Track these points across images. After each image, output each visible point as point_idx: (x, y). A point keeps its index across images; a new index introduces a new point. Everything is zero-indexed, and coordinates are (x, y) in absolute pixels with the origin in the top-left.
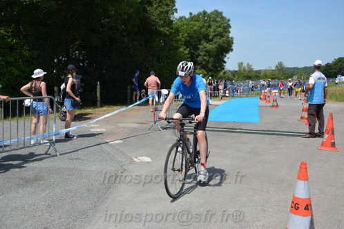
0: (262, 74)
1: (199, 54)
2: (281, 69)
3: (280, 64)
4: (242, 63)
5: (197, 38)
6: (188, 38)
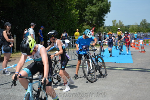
0: (130, 28)
1: (86, 14)
2: (144, 25)
3: (144, 21)
4: (115, 21)
5: (85, 2)
6: (78, 3)
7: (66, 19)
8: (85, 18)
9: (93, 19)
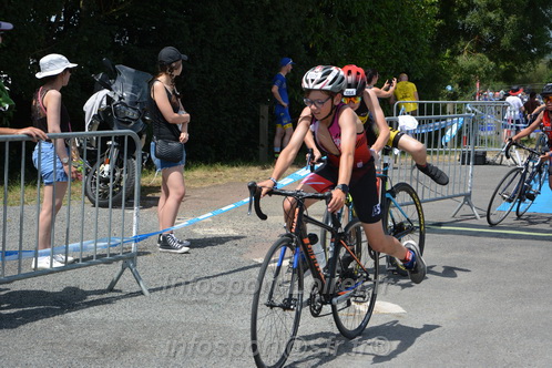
7: (382, 28)
9: (502, 22)
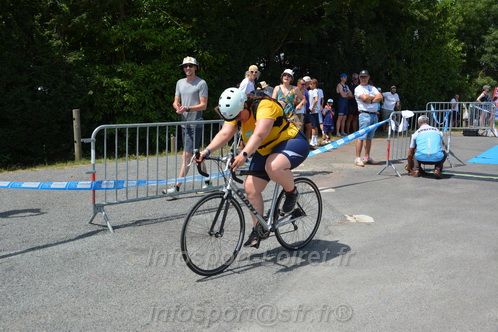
1: (483, 50)
5: (482, 23)
6: (464, 25)
8: (482, 59)
